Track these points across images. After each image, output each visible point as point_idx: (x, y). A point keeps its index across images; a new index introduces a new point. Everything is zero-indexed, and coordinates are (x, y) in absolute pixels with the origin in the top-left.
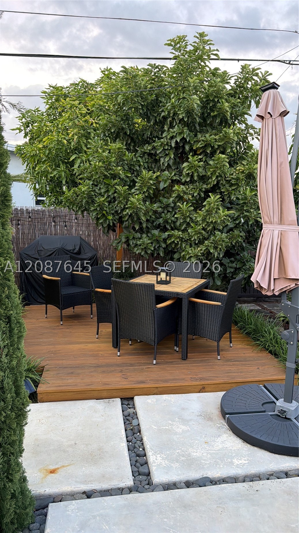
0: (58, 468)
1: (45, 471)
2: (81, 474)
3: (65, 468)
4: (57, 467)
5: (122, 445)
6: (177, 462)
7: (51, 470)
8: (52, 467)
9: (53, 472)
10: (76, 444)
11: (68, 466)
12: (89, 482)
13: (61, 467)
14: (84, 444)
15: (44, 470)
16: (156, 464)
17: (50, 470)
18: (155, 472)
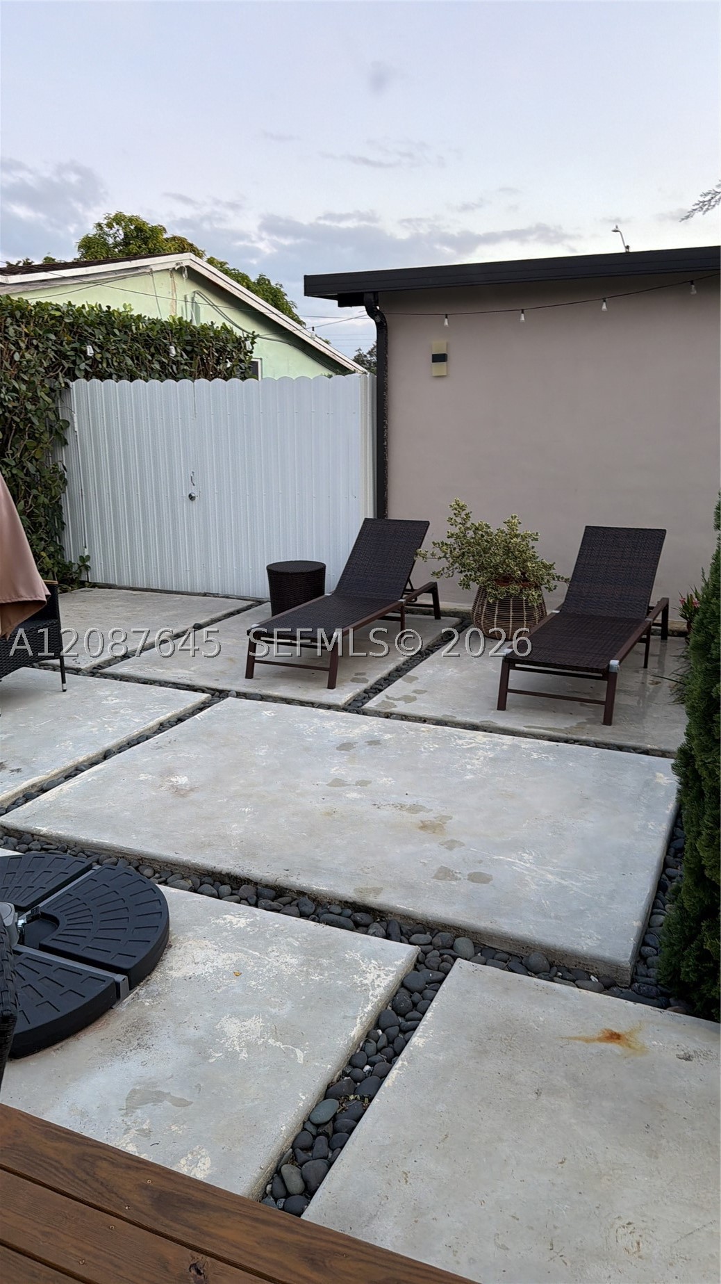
0: (600, 1040)
1: (633, 1045)
2: (551, 1011)
3: (584, 1034)
4: (604, 1045)
5: (422, 1040)
6: (344, 959)
7: (617, 1041)
8: (614, 1047)
9: (614, 1037)
10: (538, 1093)
11: (576, 1038)
12: (541, 989)
13: (593, 1040)
14: (517, 1084)
15: (634, 1048)
16: (387, 969)
17: (619, 1043)
18: (405, 956)
